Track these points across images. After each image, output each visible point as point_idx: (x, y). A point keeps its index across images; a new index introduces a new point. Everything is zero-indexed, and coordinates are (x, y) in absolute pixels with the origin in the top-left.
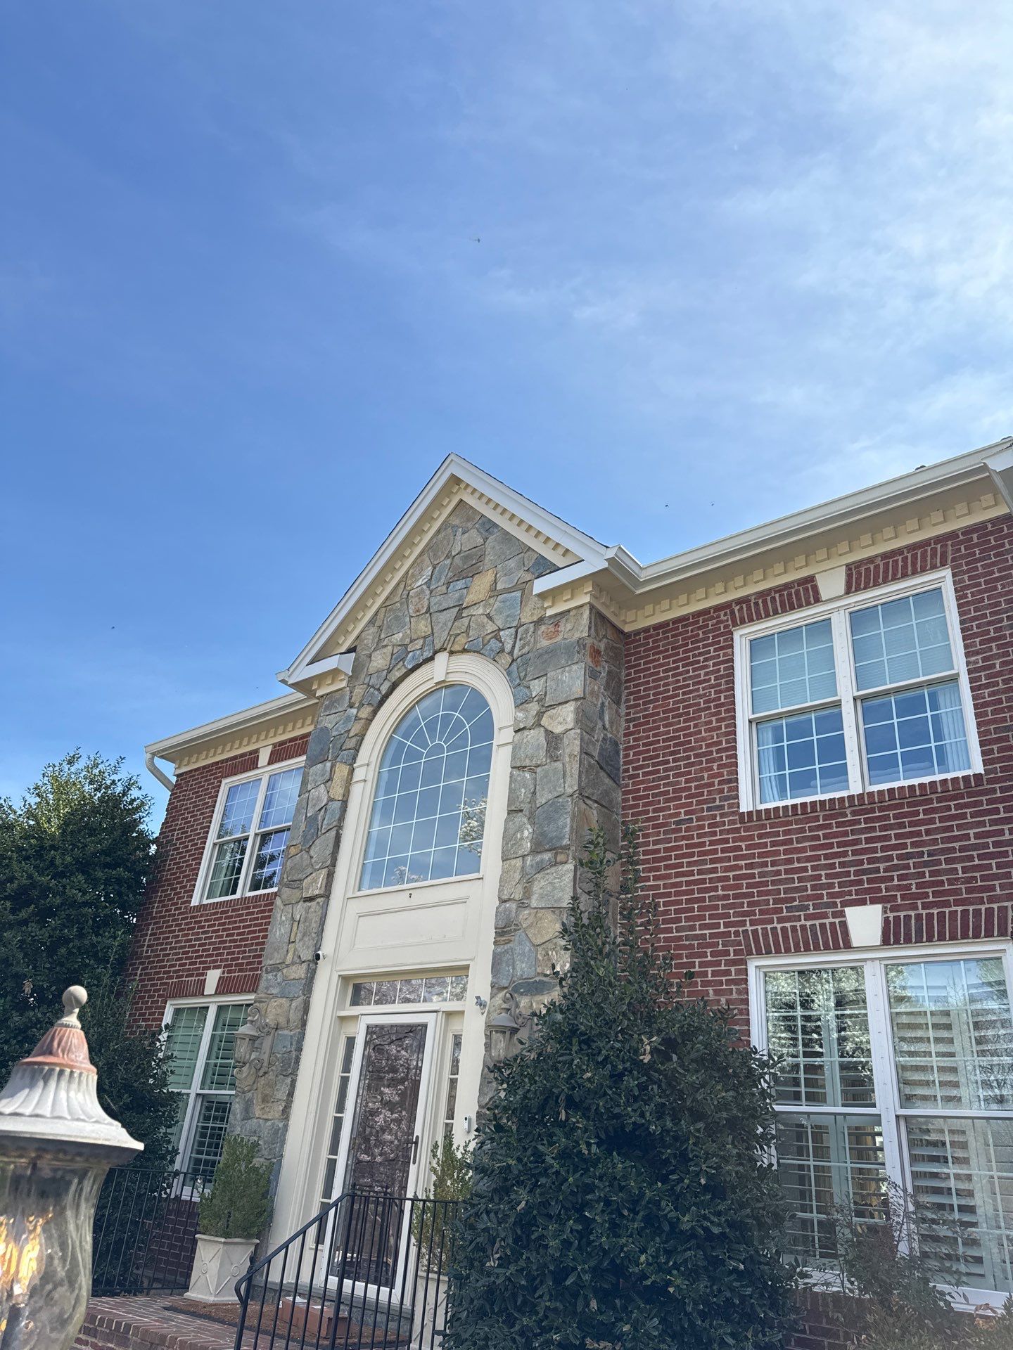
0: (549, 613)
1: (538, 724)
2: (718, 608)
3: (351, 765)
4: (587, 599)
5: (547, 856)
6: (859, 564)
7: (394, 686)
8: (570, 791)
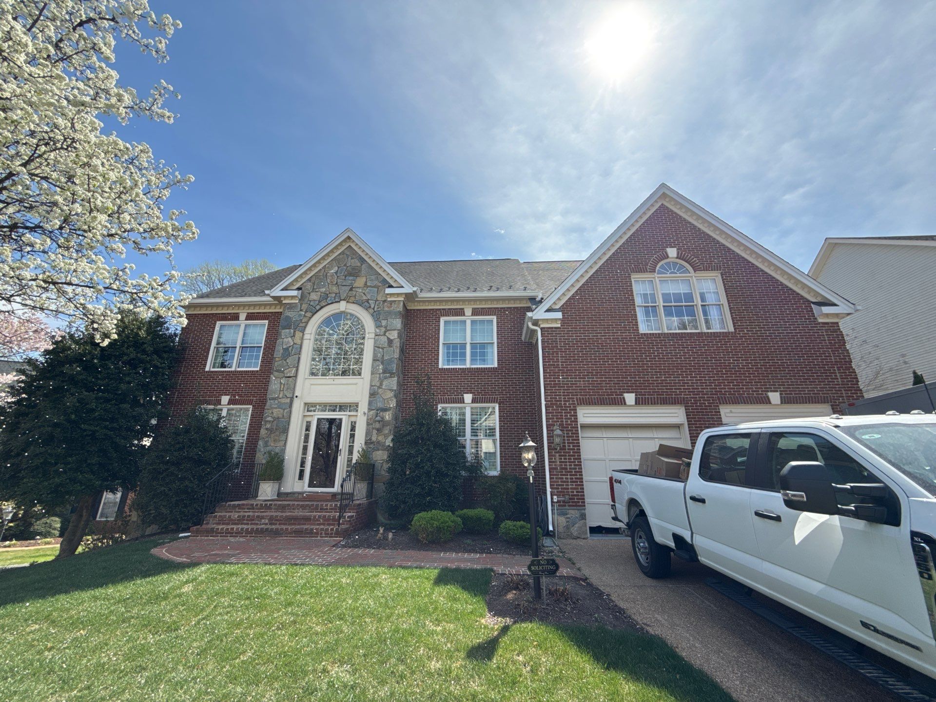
0: (389, 299)
1: (385, 335)
2: (437, 310)
3: (303, 333)
4: (403, 299)
5: (388, 375)
6: (475, 309)
7: (322, 308)
8: (396, 357)
